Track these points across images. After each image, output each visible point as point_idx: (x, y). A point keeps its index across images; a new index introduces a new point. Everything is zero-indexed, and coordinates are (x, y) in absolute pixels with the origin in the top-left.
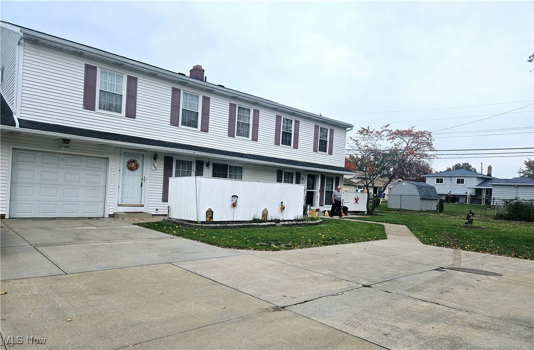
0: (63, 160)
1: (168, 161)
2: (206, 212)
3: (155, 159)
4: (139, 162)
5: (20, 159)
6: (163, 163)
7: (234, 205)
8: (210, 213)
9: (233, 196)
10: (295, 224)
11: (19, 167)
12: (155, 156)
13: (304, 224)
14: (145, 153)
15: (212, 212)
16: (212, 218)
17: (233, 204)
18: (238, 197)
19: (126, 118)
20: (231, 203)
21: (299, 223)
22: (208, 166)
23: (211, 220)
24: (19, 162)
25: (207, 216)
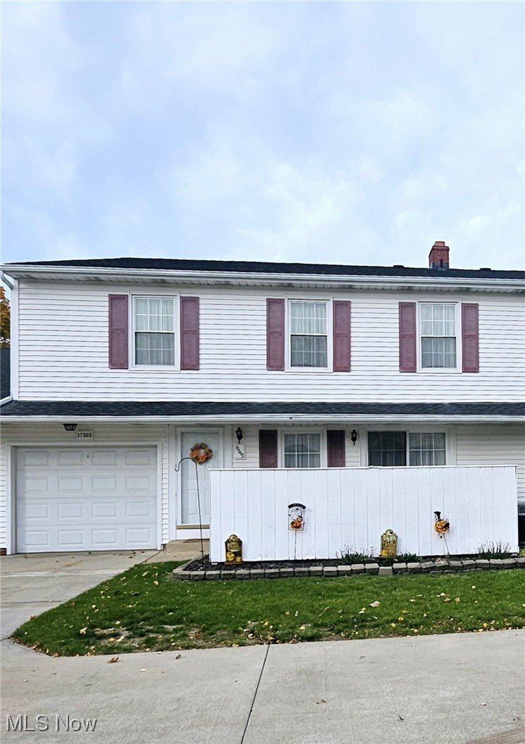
0: (88, 457)
1: (268, 439)
2: (226, 543)
3: (240, 437)
4: (212, 447)
5: (28, 461)
6: (258, 444)
7: (297, 525)
8: (235, 545)
9: (290, 507)
10: (443, 568)
11: (27, 475)
12: (239, 433)
13: (476, 566)
14: (221, 429)
15: (240, 543)
16: (239, 554)
17: (293, 523)
18: (304, 507)
19: (183, 371)
20: (286, 522)
21: (454, 563)
22: (354, 439)
23: (238, 559)
24: (27, 467)
25: (227, 551)
